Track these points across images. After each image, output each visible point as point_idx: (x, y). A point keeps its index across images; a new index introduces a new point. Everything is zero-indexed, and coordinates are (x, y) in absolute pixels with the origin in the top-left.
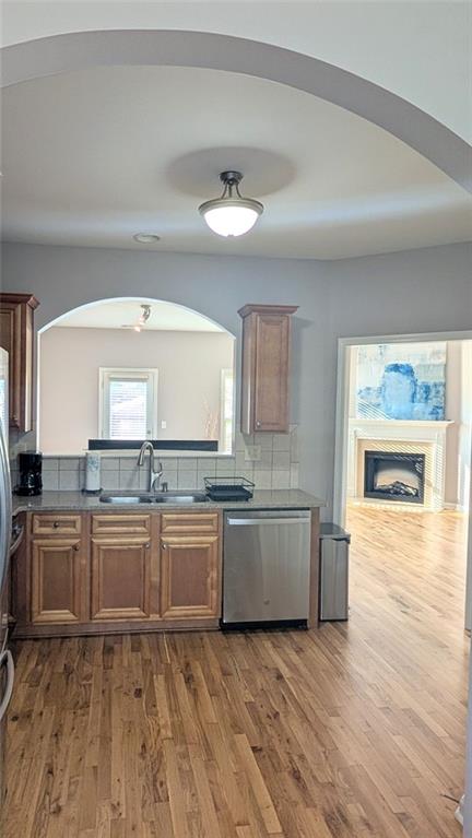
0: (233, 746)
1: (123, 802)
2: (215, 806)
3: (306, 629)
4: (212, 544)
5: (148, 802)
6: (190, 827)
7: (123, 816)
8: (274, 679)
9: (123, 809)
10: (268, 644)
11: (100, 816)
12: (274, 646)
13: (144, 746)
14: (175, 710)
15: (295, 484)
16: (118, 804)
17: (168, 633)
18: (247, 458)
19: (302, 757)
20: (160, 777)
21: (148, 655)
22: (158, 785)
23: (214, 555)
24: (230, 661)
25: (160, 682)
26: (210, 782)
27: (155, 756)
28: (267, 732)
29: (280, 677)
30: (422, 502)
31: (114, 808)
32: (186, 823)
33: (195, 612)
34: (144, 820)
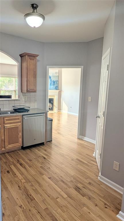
0: (43, 179)
1: (22, 204)
2: (48, 196)
3: (44, 145)
4: (19, 125)
5: (30, 201)
6: (45, 204)
7: (25, 208)
8: (44, 159)
9: (23, 206)
10: (37, 151)
11: (18, 211)
12: (39, 151)
13: (19, 187)
14: (22, 174)
15: (36, 107)
16: (21, 205)
17: (7, 153)
18: (23, 100)
19: (61, 177)
20: (29, 193)
21: (5, 161)
22: (29, 196)
23: (20, 128)
24: (29, 157)
25: (13, 167)
26: (43, 190)
27: (24, 188)
28: (50, 173)
29: (44, 158)
30: (53, 110)
31: (21, 207)
32: (43, 203)
33: (15, 145)
34: (31, 207)
